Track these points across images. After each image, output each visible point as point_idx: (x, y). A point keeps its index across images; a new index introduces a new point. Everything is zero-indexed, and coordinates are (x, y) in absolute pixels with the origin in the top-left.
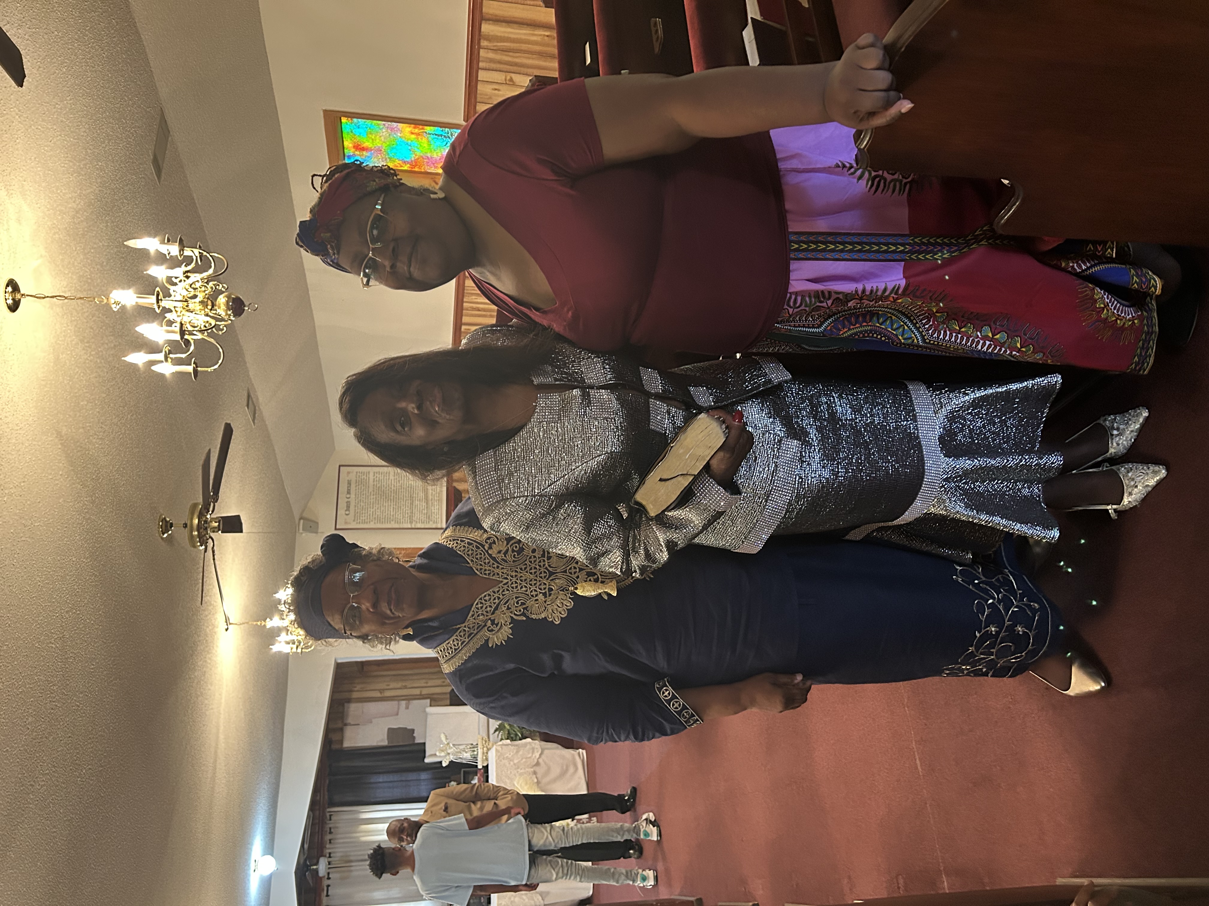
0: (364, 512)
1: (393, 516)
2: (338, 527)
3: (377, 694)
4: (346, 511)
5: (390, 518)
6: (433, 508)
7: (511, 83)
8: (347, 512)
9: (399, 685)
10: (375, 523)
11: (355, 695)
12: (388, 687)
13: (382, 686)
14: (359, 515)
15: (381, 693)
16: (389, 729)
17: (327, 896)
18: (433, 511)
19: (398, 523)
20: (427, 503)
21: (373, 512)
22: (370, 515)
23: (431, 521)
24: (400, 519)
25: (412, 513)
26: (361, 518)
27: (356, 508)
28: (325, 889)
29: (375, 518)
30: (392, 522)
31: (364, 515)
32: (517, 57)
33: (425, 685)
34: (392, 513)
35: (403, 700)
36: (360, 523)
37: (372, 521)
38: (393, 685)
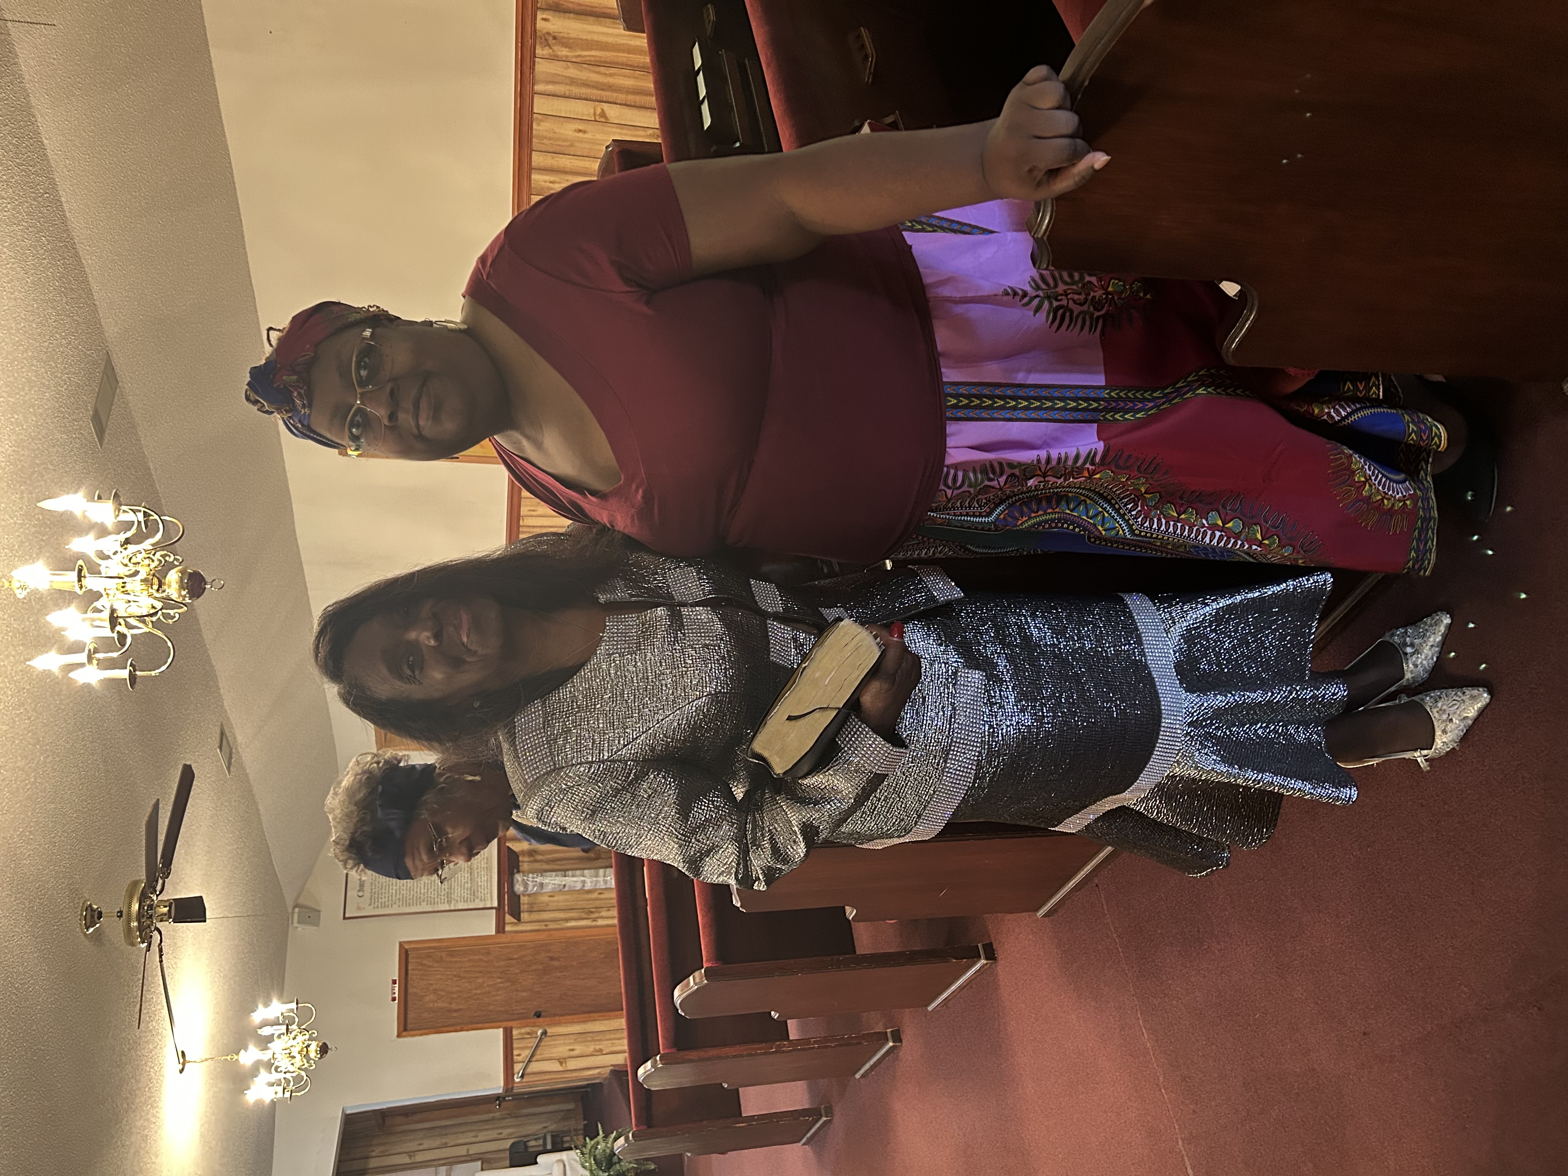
0: (384, 891)
1: (424, 895)
2: (347, 916)
3: (406, 1160)
4: (359, 891)
5: (420, 898)
6: (479, 880)
7: (603, 120)
8: (360, 894)
9: (437, 1142)
10: (399, 906)
11: (373, 1163)
12: (421, 1147)
13: (412, 1146)
14: (376, 896)
15: (410, 1157)
18: (480, 884)
19: (431, 904)
20: (471, 873)
21: (396, 890)
22: (392, 896)
23: (478, 898)
24: (434, 899)
25: (451, 888)
26: (380, 901)
27: (373, 887)
29: (399, 899)
30: (422, 903)
31: (384, 895)
32: (611, 75)
33: (474, 1140)
34: (422, 892)
35: (443, 1165)
36: (378, 907)
37: (395, 903)
38: (427, 1144)
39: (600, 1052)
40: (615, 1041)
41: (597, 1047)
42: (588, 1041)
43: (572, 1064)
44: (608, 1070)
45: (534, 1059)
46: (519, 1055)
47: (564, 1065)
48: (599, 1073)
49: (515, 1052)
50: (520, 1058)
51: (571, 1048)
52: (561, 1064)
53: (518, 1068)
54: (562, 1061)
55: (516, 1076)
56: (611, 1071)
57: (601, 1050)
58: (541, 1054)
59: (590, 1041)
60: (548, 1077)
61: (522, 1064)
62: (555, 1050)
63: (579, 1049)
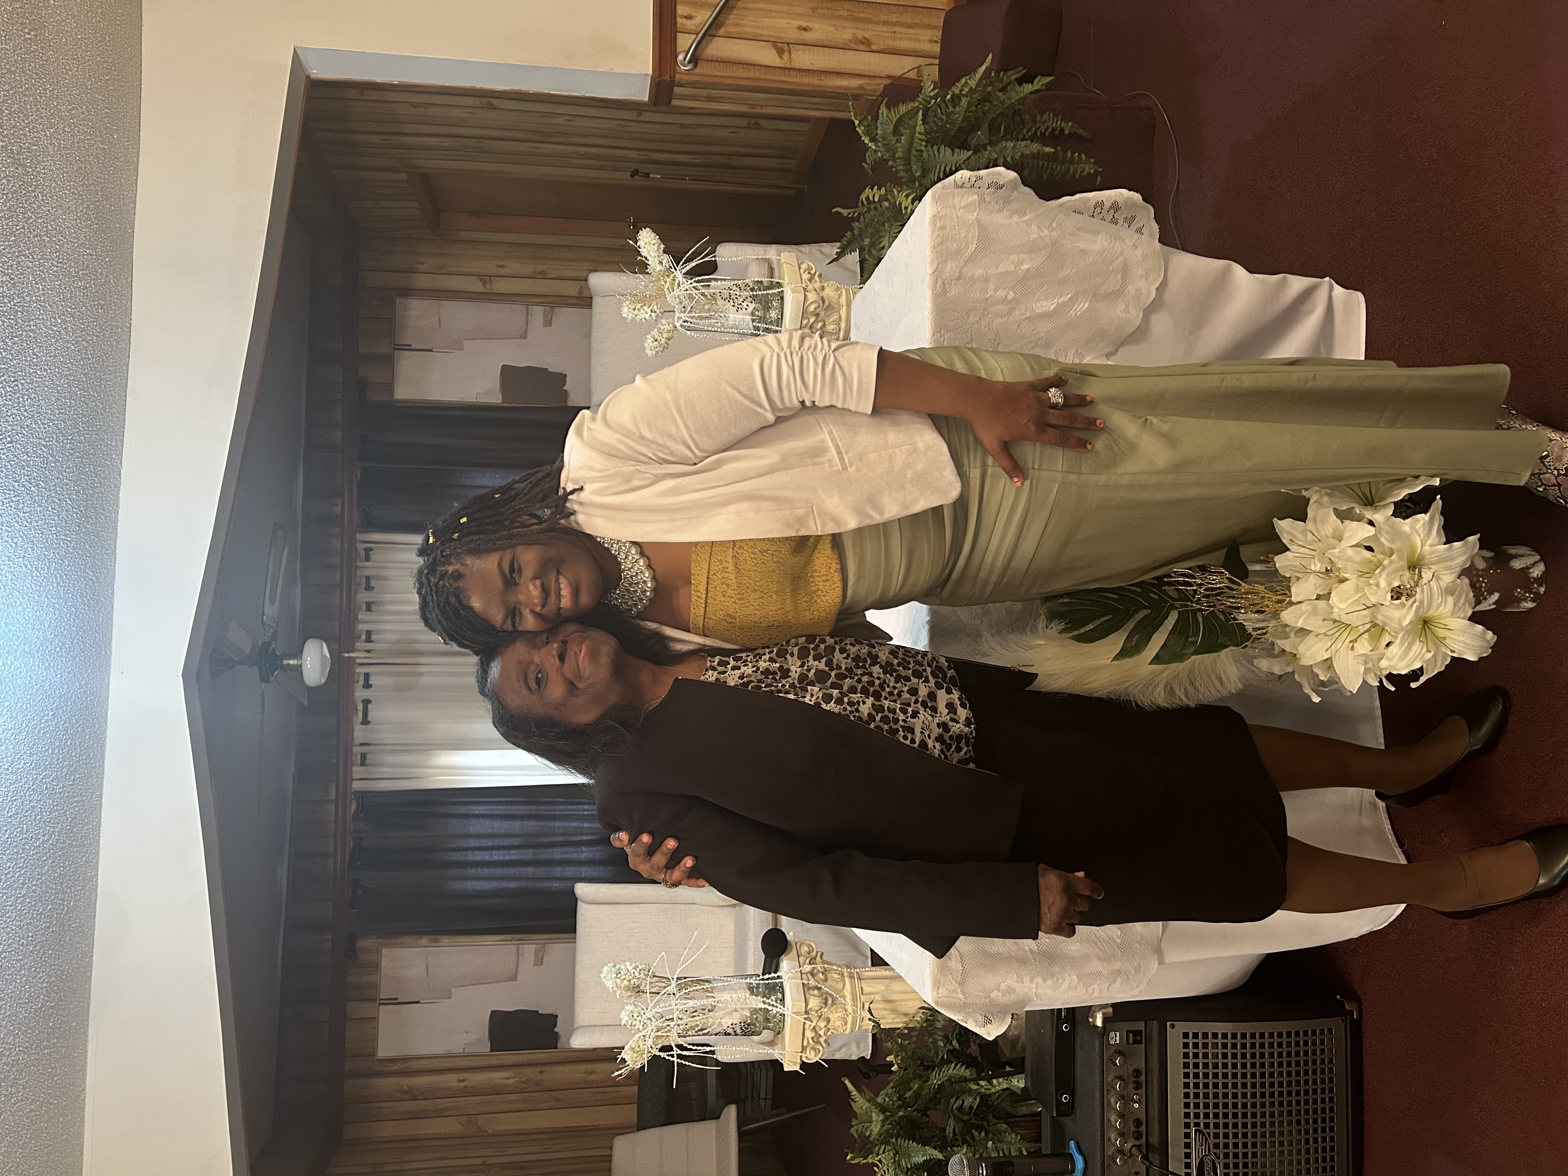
3: (475, 285)
9: (527, 269)
12: (503, 272)
13: (487, 266)
15: (484, 283)
16: (504, 368)
17: (365, 722)
28: (360, 707)
35: (538, 304)
38: (512, 267)
39: (866, 45)
42: (840, 17)
43: (803, 59)
45: (722, 31)
46: (689, 17)
47: (786, 56)
48: (861, 87)
49: (681, 10)
50: (691, 24)
51: (804, 25)
52: (780, 52)
53: (685, 43)
54: (781, 47)
55: (681, 57)
57: (866, 42)
58: (736, 25)
59: (846, 19)
60: (750, 74)
61: (695, 36)
62: (768, 22)
63: (821, 30)
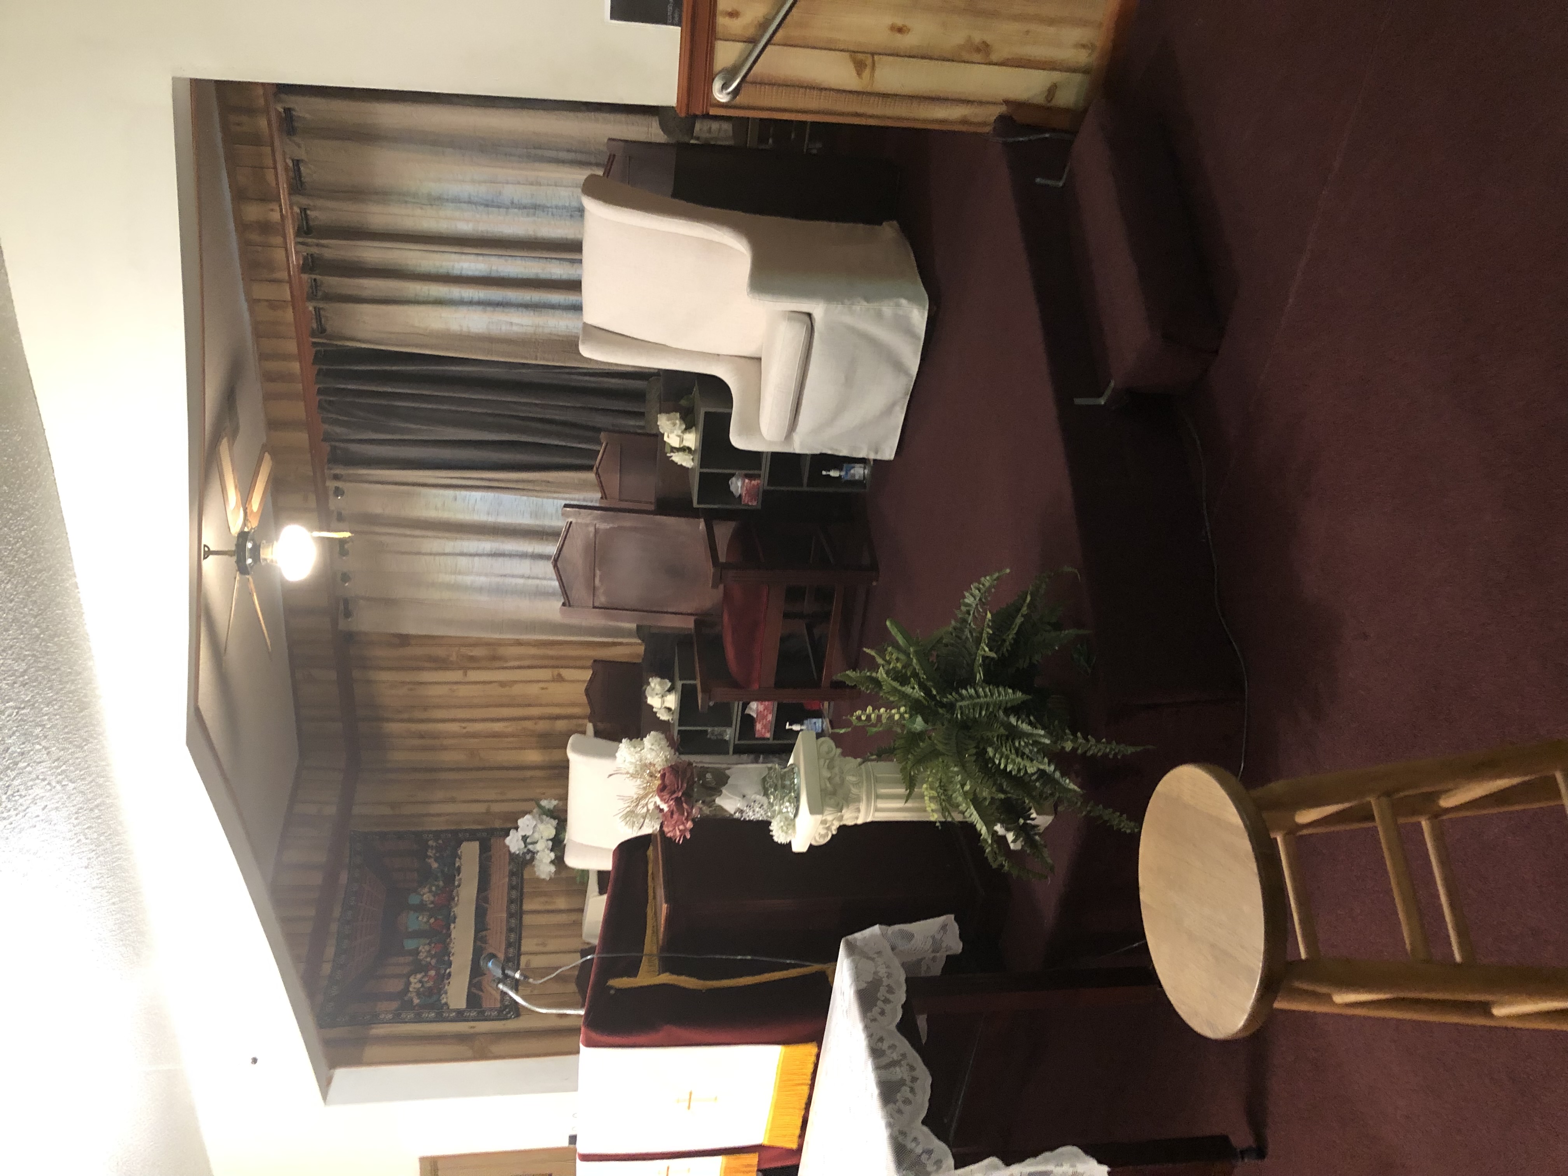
39: (982, 53)
40: (1033, 27)
41: (978, 37)
42: (954, 9)
43: (890, 77)
44: (992, 113)
46: (733, 14)
47: (867, 73)
50: (736, 24)
51: (899, 22)
52: (860, 67)
54: (863, 58)
55: (717, 85)
56: (1001, 118)
57: (984, 49)
58: (801, 23)
59: (962, 12)
60: (815, 101)
63: (922, 32)
